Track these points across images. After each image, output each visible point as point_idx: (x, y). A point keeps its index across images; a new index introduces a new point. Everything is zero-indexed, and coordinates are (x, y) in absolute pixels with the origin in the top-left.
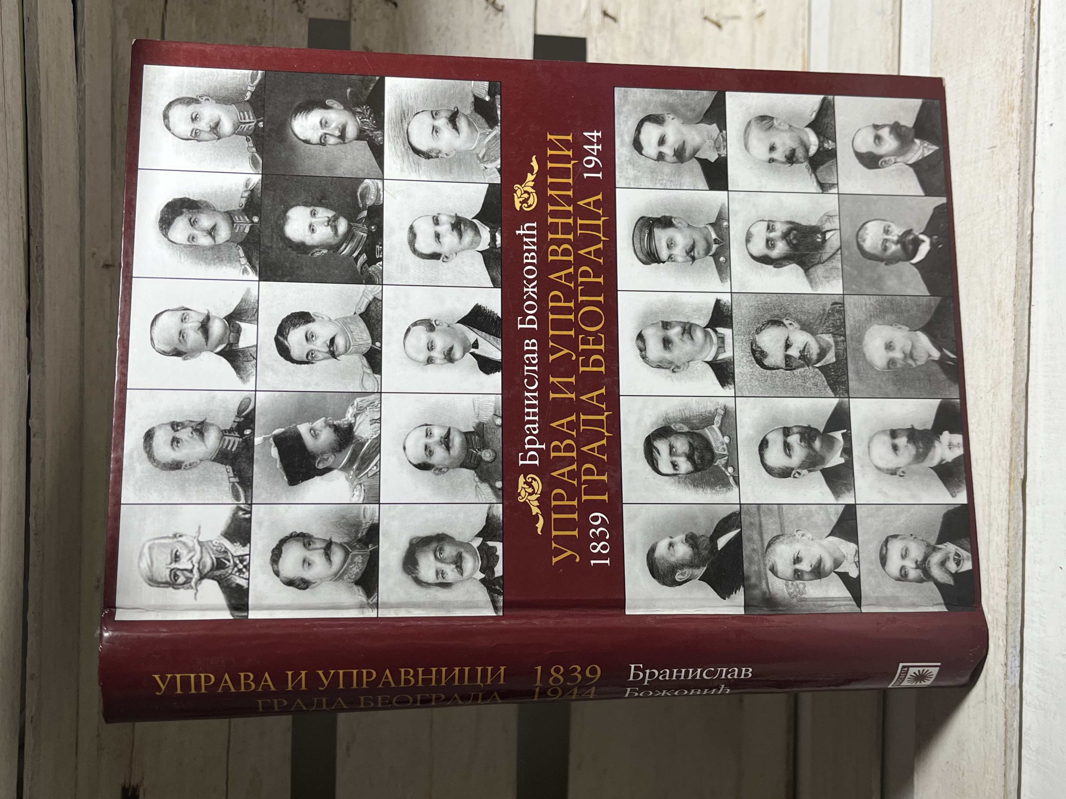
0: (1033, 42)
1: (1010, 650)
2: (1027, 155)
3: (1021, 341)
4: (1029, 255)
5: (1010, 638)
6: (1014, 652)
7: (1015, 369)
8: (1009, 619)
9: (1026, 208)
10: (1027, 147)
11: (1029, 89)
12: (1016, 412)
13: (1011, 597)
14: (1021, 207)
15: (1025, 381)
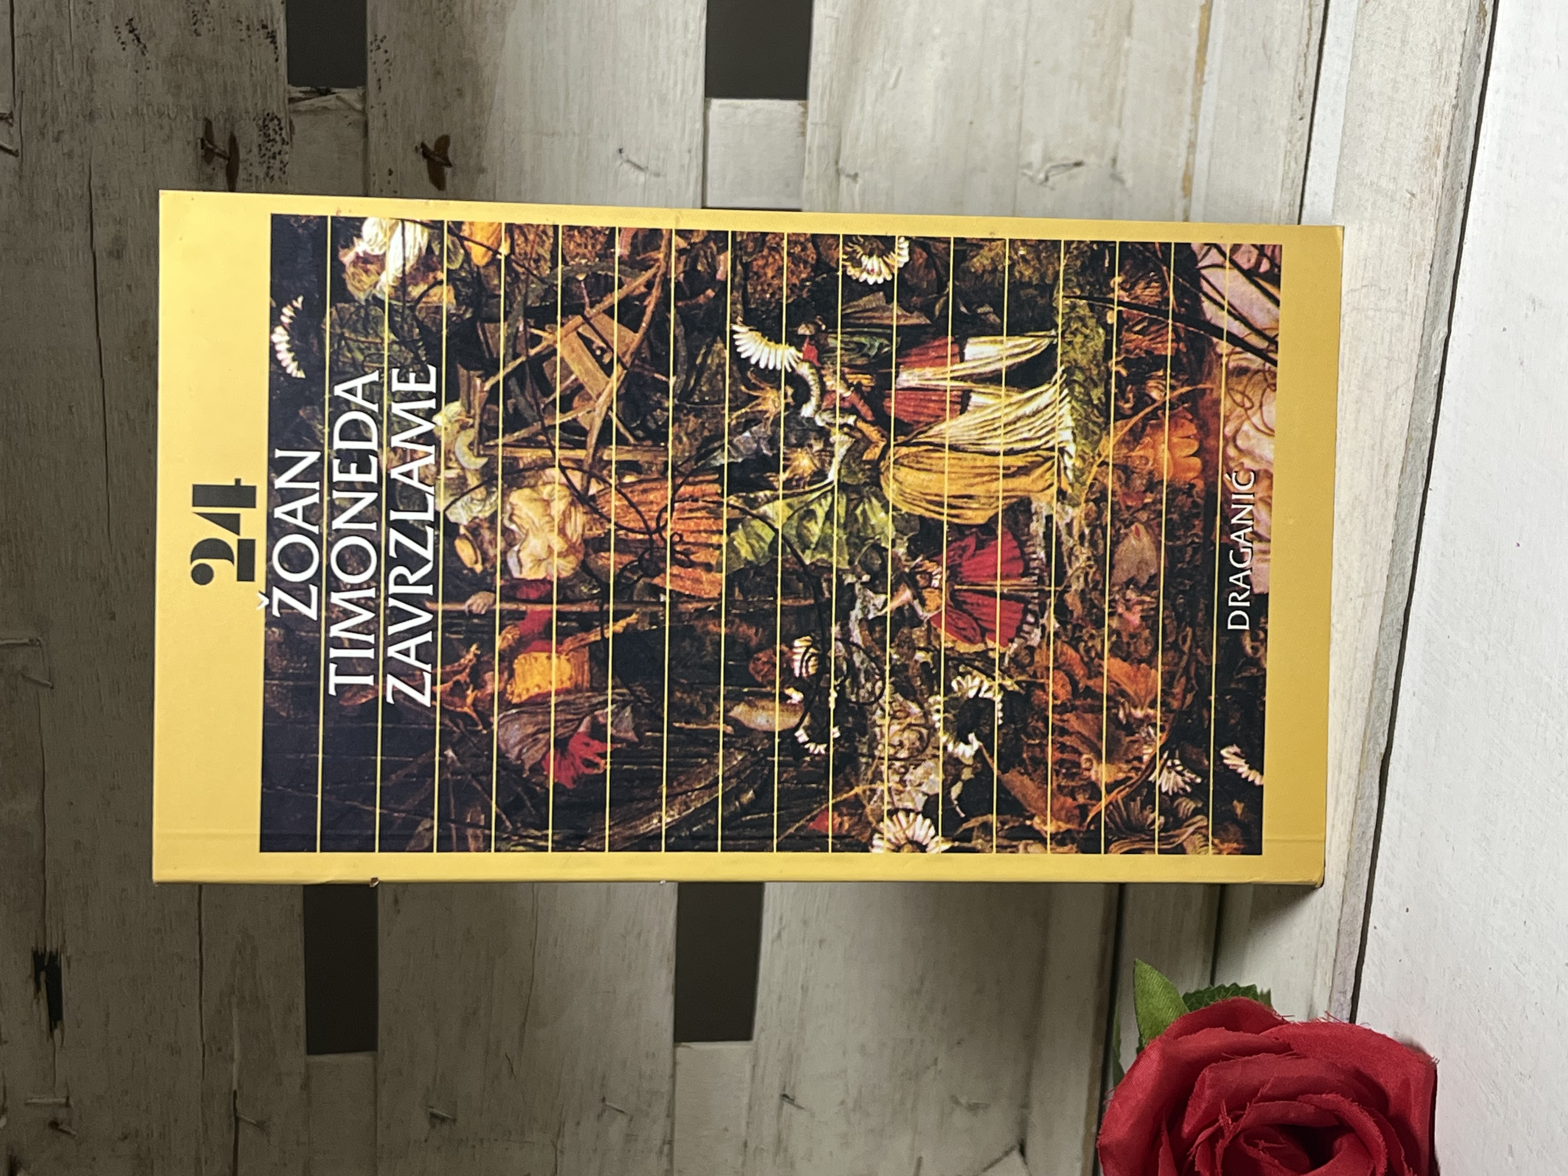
0: (1480, 46)
1: (1336, 996)
2: (1447, 243)
3: (1404, 544)
4: (1433, 407)
5: (1339, 980)
6: (1342, 999)
7: (1388, 586)
8: (1339, 953)
9: (1436, 331)
10: (1449, 229)
11: (1464, 127)
12: (1383, 654)
13: (1346, 922)
14: (1428, 330)
15: (1404, 605)
